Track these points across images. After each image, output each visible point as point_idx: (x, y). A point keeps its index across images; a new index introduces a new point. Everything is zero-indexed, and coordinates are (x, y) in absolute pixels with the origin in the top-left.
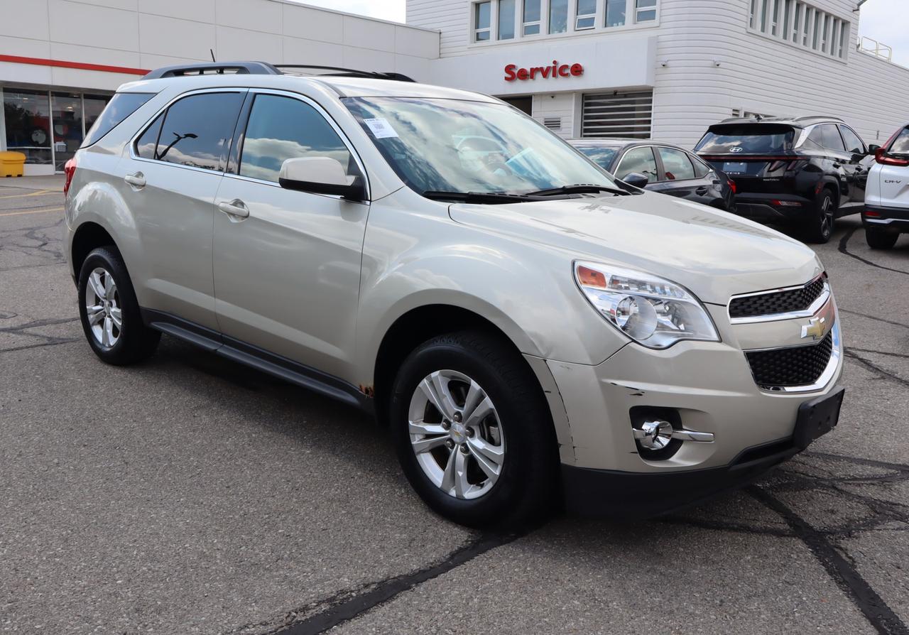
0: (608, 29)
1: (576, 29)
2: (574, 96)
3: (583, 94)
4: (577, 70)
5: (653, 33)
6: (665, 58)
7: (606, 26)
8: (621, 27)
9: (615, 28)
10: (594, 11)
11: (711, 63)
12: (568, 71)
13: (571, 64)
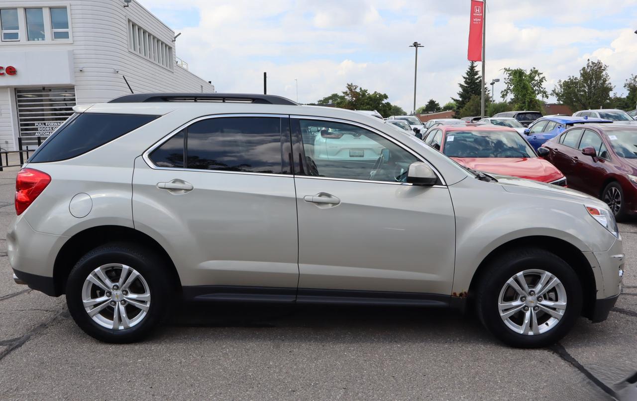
0: (31, 42)
1: (3, 40)
2: (9, 89)
3: (15, 89)
4: (11, 71)
5: (70, 48)
6: (81, 66)
7: (28, 40)
8: (40, 42)
9: (36, 42)
10: (17, 28)
11: (112, 70)
12: (4, 71)
13: (5, 66)
